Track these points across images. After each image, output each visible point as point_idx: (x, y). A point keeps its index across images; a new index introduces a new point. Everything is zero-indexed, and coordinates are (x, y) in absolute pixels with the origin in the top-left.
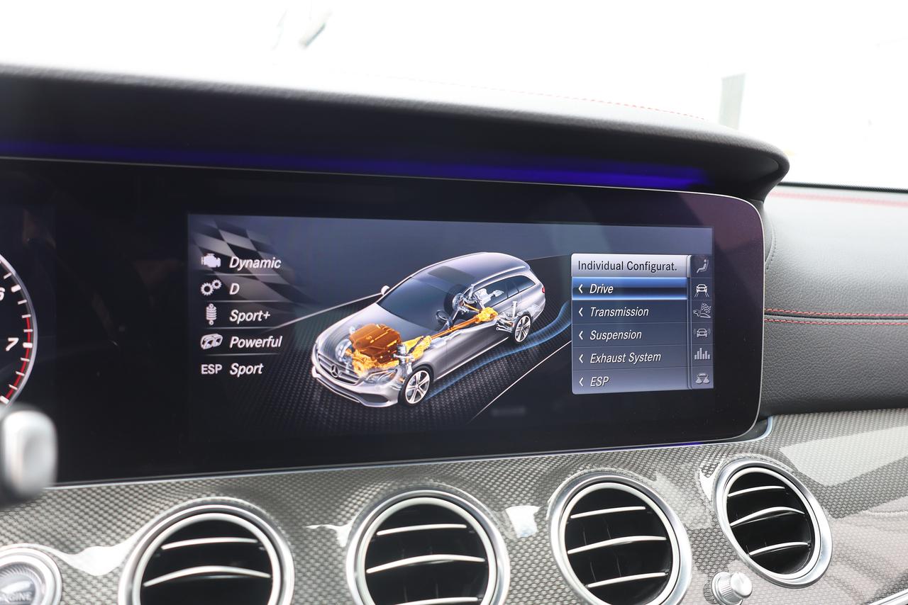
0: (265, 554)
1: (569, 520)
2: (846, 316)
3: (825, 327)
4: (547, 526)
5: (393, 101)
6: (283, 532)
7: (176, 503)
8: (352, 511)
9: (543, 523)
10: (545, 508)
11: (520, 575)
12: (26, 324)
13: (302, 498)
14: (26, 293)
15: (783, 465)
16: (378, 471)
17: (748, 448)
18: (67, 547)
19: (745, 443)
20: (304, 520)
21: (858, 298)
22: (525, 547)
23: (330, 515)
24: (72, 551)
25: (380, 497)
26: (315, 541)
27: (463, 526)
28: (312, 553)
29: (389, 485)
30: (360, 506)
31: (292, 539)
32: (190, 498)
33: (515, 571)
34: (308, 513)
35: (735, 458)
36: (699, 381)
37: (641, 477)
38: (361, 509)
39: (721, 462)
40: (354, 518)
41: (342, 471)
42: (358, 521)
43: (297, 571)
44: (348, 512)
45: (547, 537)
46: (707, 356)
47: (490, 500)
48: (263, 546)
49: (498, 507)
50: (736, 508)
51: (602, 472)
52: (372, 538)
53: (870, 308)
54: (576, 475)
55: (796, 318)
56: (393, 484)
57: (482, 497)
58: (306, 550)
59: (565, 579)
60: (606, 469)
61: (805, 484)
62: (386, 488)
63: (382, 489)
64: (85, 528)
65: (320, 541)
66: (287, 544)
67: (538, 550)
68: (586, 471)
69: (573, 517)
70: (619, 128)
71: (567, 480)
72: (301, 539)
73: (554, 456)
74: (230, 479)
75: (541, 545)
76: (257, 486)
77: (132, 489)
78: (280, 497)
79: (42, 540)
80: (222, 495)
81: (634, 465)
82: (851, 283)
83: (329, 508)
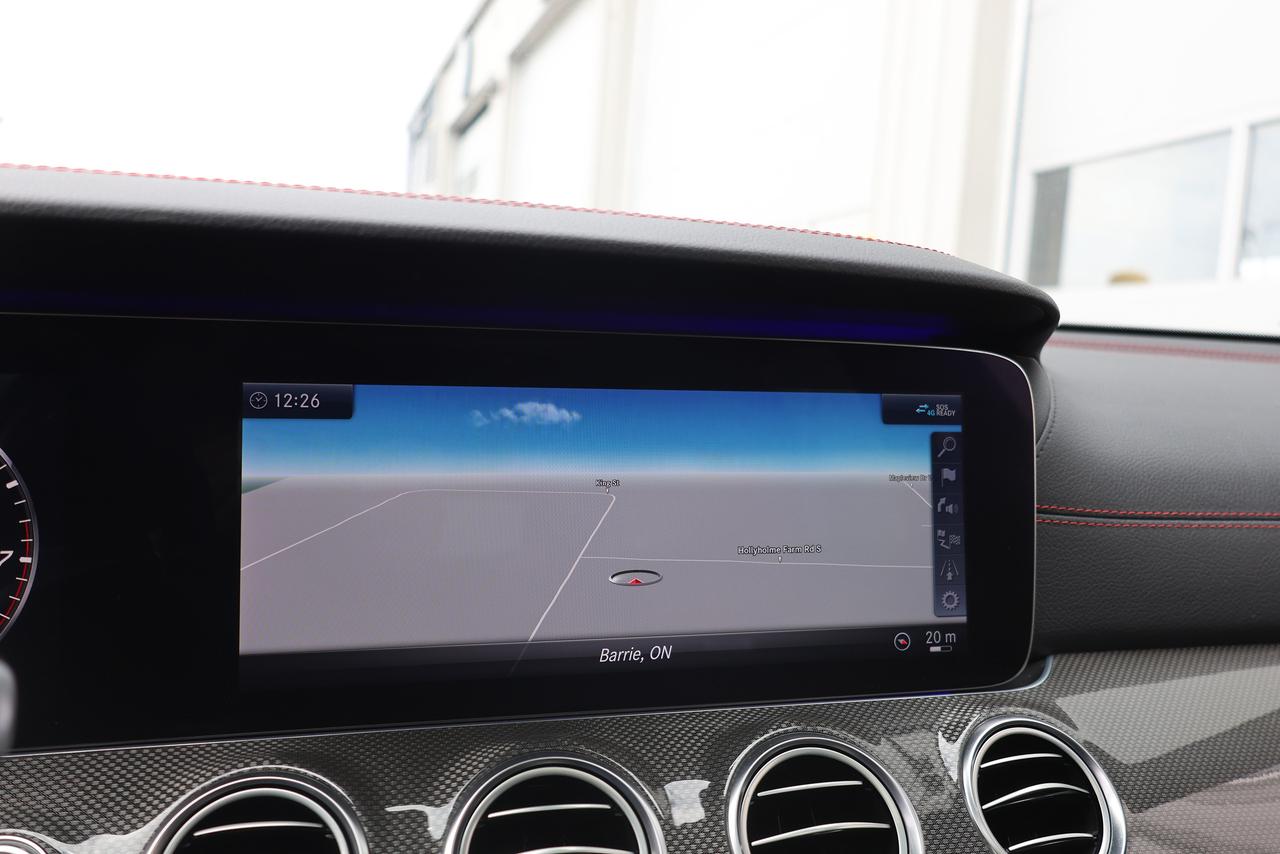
0: (334, 843)
1: (754, 797)
3: (1125, 530)
4: (723, 807)
6: (359, 814)
7: (215, 774)
8: (454, 785)
9: (717, 802)
10: (721, 781)
12: (24, 531)
13: (387, 767)
14: (25, 489)
15: (1059, 723)
16: (495, 729)
17: (1013, 700)
18: (65, 833)
19: (1002, 694)
20: (388, 797)
21: (1172, 490)
22: (691, 836)
23: (425, 791)
24: (72, 840)
25: (493, 765)
26: (401, 826)
27: (607, 807)
28: (396, 843)
29: (507, 749)
30: (465, 778)
31: (370, 824)
32: (235, 767)
34: (394, 788)
35: (992, 714)
37: (857, 740)
38: (467, 783)
39: (973, 719)
40: (456, 795)
41: (446, 729)
42: (461, 799)
44: (448, 786)
45: (722, 822)
47: (645, 771)
48: (331, 833)
49: (657, 784)
50: (989, 783)
51: (803, 733)
52: (480, 823)
53: (1189, 504)
54: (766, 736)
55: (1083, 518)
56: (513, 748)
57: (633, 766)
58: (389, 838)
60: (809, 728)
61: (1090, 751)
62: (502, 753)
63: (496, 754)
64: (91, 807)
65: (408, 827)
66: (363, 830)
67: (709, 840)
68: (780, 730)
69: (759, 794)
71: (754, 743)
72: (382, 823)
73: (739, 709)
74: (292, 741)
75: (713, 834)
76: (327, 750)
77: (158, 754)
78: (357, 765)
79: (33, 824)
80: (278, 762)
81: (849, 722)
82: (1162, 469)
83: (424, 781)
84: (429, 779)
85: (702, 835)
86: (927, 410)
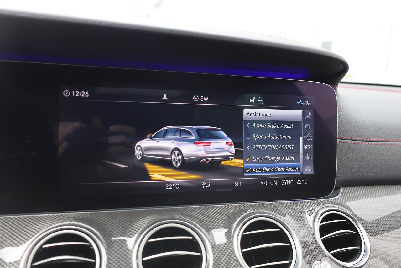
0: (93, 251)
1: (243, 235)
2: (376, 140)
3: (366, 145)
4: (232, 238)
5: (154, 28)
6: (102, 240)
7: (51, 225)
8: (137, 230)
9: (230, 236)
10: (231, 229)
11: (218, 262)
13: (113, 223)
15: (346, 210)
16: (151, 211)
17: (330, 202)
19: (329, 200)
20: (113, 234)
21: (382, 132)
22: (221, 248)
23: (126, 232)
25: (151, 223)
26: (118, 244)
27: (191, 238)
28: (116, 250)
29: (155, 217)
30: (141, 227)
31: (107, 243)
33: (215, 260)
34: (115, 231)
35: (323, 206)
36: (306, 170)
37: (278, 215)
39: (317, 208)
40: (138, 233)
41: (134, 211)
43: (108, 259)
44: (134, 230)
45: (231, 243)
46: (310, 158)
47: (204, 225)
48: (92, 246)
49: (208, 230)
50: (324, 230)
51: (259, 213)
52: (146, 243)
53: (388, 137)
54: (246, 213)
55: (353, 141)
56: (157, 217)
57: (200, 224)
58: (113, 248)
59: (240, 264)
60: (261, 211)
61: (357, 219)
62: (154, 219)
63: (152, 219)
65: (120, 244)
66: (104, 246)
67: (227, 249)
68: (251, 212)
69: (244, 234)
70: (266, 45)
71: (242, 216)
72: (111, 243)
73: (236, 205)
74: (79, 214)
75: (228, 247)
76: (91, 217)
77: (30, 218)
78: (102, 223)
80: (73, 221)
81: (275, 209)
84: (127, 228)
85: (225, 248)
86: (301, 103)
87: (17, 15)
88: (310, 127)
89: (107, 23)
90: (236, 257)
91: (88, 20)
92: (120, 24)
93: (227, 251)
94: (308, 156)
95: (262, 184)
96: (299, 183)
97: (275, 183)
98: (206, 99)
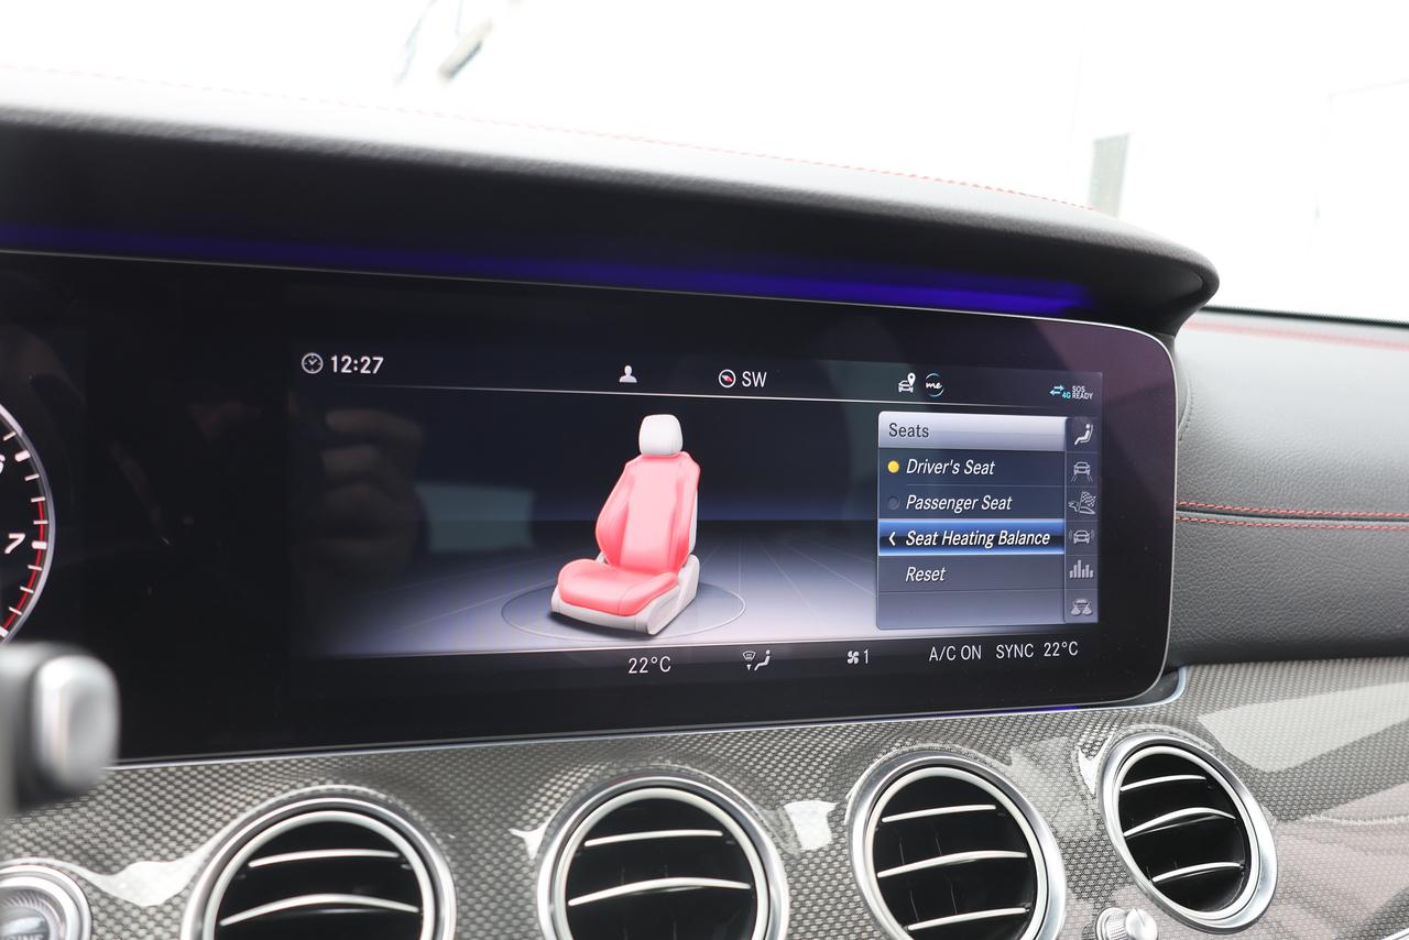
0: (412, 874)
1: (880, 825)
2: (1298, 514)
3: (1266, 530)
4: (846, 833)
5: (624, 174)
6: (439, 841)
7: (271, 795)
8: (546, 808)
9: (840, 829)
10: (843, 806)
11: (804, 910)
12: (37, 511)
13: (467, 788)
14: (38, 462)
15: (1202, 742)
16: (585, 746)
17: (1151, 716)
18: (99, 863)
19: (1154, 707)
20: (470, 823)
21: (1316, 487)
22: (812, 866)
23: (512, 815)
24: (107, 871)
25: (589, 786)
26: (488, 856)
27: (718, 833)
28: (483, 875)
29: (603, 768)
30: (558, 801)
31: (453, 852)
32: (293, 787)
33: (796, 904)
34: (477, 811)
35: (1131, 731)
36: (1076, 611)
37: (989, 759)
38: (559, 806)
39: (1110, 737)
40: (549, 820)
41: (529, 745)
42: (555, 824)
43: (460, 902)
44: (539, 810)
45: (846, 851)
46: (1088, 573)
47: (758, 793)
48: (407, 862)
49: (775, 804)
50: (1133, 808)
51: (930, 751)
52: (577, 851)
53: (1334, 503)
54: (889, 755)
55: (1223, 516)
56: (609, 767)
57: (745, 788)
58: (475, 869)
59: (873, 917)
60: (937, 746)
61: (1236, 772)
62: (598, 772)
63: (592, 774)
64: (127, 833)
65: (496, 856)
66: (445, 859)
67: (832, 871)
68: (905, 749)
69: (885, 820)
70: (967, 222)
71: (877, 762)
72: (467, 851)
73: (854, 724)
74: (355, 758)
75: (836, 864)
76: (397, 769)
77: (201, 772)
78: (433, 785)
79: (61, 852)
80: (342, 781)
81: (977, 740)
82: (1305, 464)
83: (510, 804)
84: (515, 803)
85: (824, 865)
86: (1062, 392)
87: (200, 137)
88: (1088, 472)
89: (478, 158)
90: (861, 894)
91: (417, 152)
92: (518, 163)
93: (833, 877)
94: (1083, 567)
95: (934, 655)
96: (1051, 652)
97: (975, 652)
98: (760, 380)
